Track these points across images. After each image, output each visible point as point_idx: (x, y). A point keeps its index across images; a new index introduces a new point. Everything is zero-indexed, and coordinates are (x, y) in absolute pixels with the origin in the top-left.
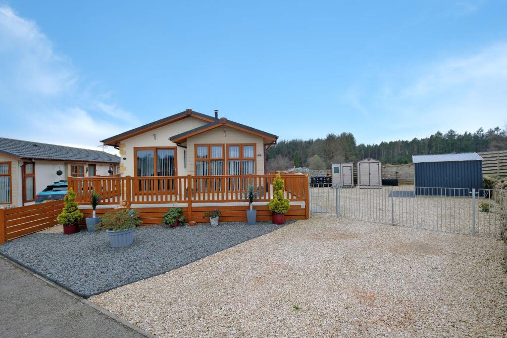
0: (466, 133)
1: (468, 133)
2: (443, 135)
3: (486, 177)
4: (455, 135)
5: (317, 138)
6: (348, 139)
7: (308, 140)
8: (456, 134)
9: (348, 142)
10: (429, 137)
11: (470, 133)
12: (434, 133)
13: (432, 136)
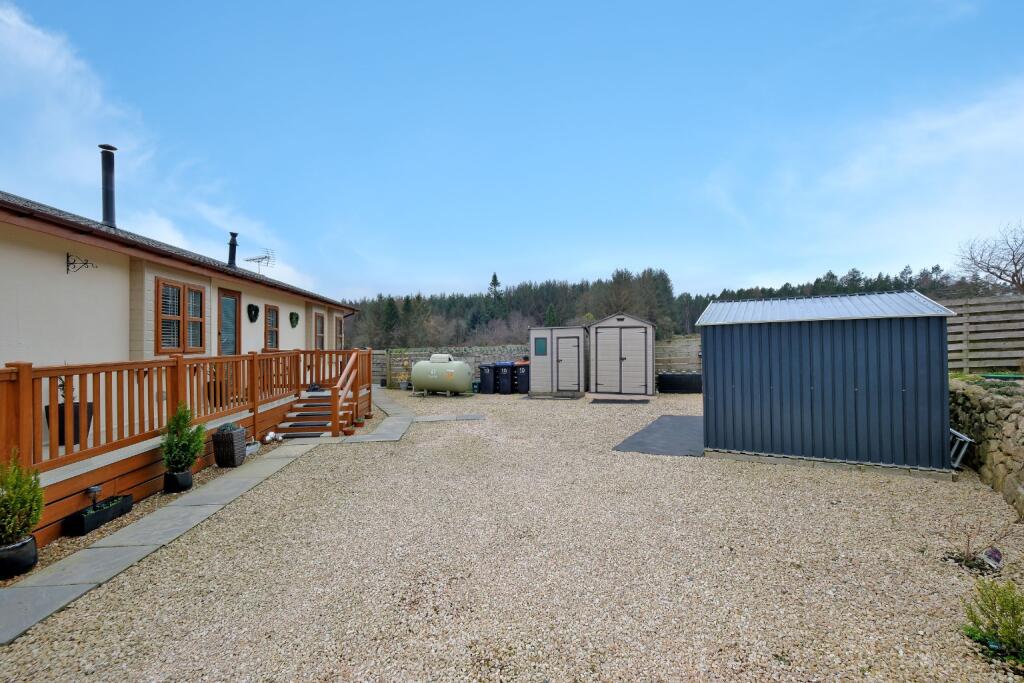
0: (880, 275)
1: (884, 276)
2: (839, 279)
3: (956, 383)
4: (860, 280)
5: (596, 280)
6: (657, 282)
7: (578, 282)
8: (863, 277)
9: (657, 288)
10: (812, 282)
11: (888, 277)
12: (821, 275)
13: (818, 281)
